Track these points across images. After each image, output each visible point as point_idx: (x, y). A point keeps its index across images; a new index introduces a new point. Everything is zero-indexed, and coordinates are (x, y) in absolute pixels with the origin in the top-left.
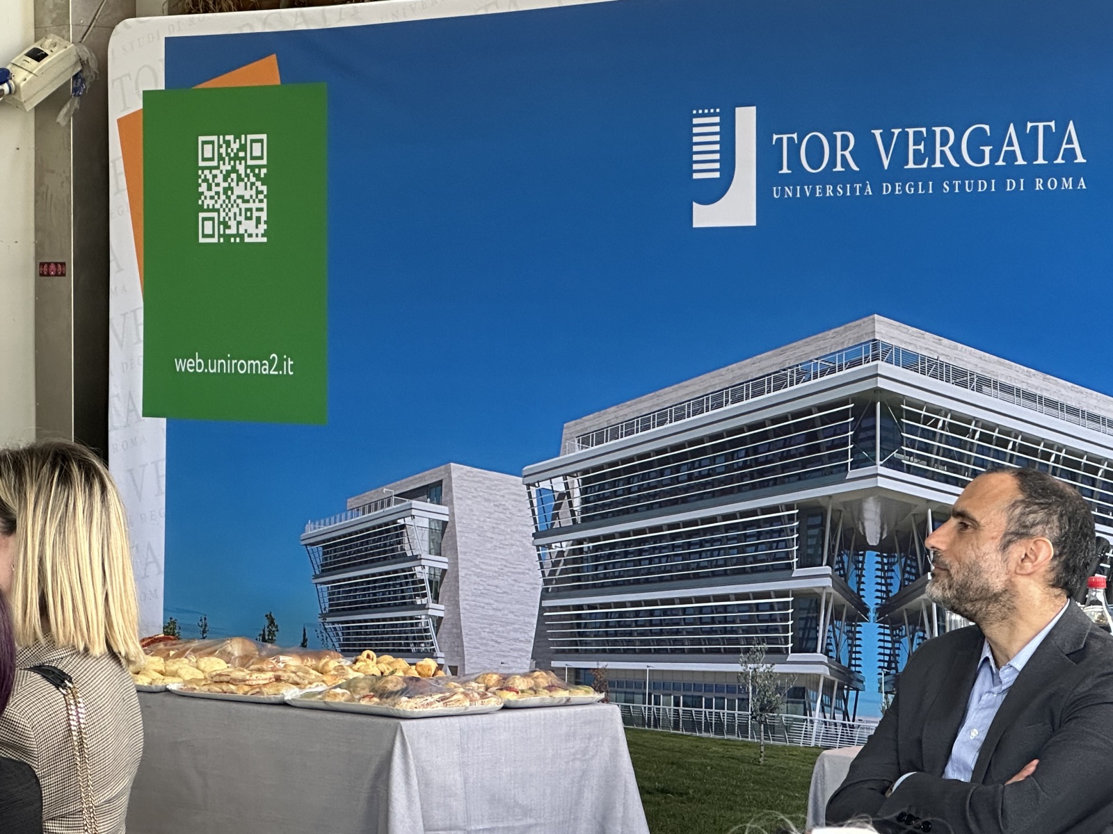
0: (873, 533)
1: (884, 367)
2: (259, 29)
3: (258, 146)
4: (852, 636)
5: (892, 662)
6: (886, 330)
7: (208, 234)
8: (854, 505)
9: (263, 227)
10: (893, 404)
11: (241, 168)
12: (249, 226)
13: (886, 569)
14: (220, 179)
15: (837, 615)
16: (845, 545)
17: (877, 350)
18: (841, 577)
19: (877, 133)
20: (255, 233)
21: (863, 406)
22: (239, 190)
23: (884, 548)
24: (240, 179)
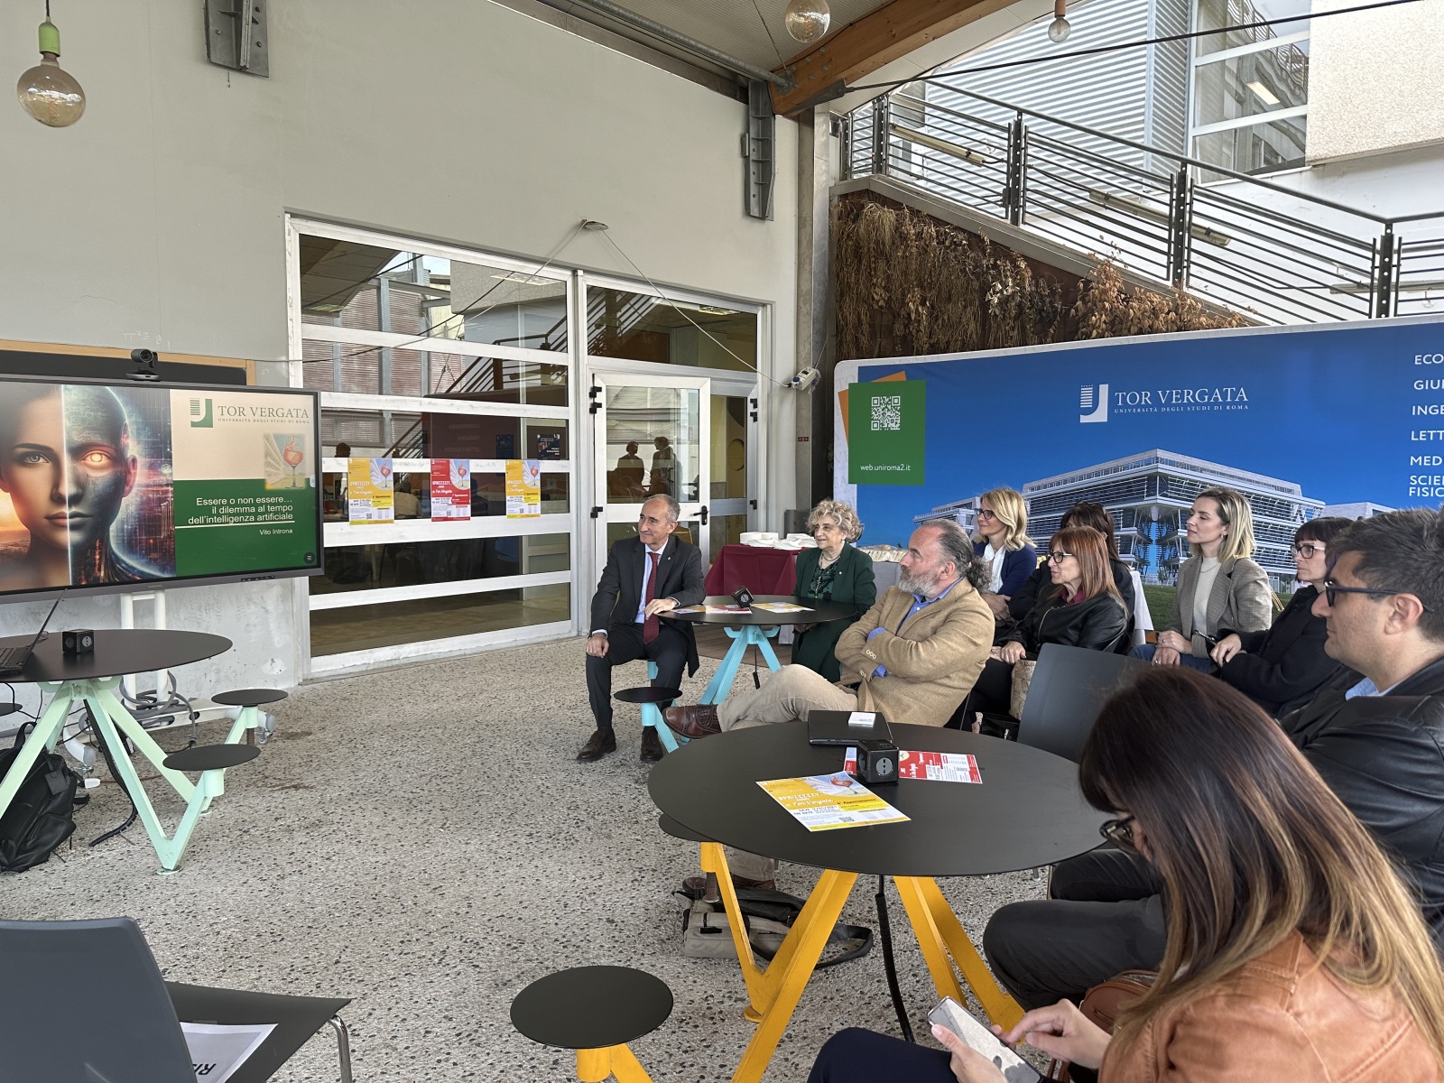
0: (1155, 516)
1: (1160, 465)
2: (898, 363)
3: (897, 400)
4: (1145, 549)
5: (1162, 556)
6: (1161, 453)
7: (875, 427)
8: (1148, 508)
9: (898, 425)
10: (1164, 478)
11: (889, 407)
12: (893, 425)
13: (1160, 530)
14: (880, 410)
15: (1139, 542)
16: (1143, 520)
17: (1157, 460)
18: (1141, 531)
19: (1160, 392)
20: (895, 427)
21: (1152, 478)
22: (889, 413)
23: (1158, 522)
24: (889, 410)
